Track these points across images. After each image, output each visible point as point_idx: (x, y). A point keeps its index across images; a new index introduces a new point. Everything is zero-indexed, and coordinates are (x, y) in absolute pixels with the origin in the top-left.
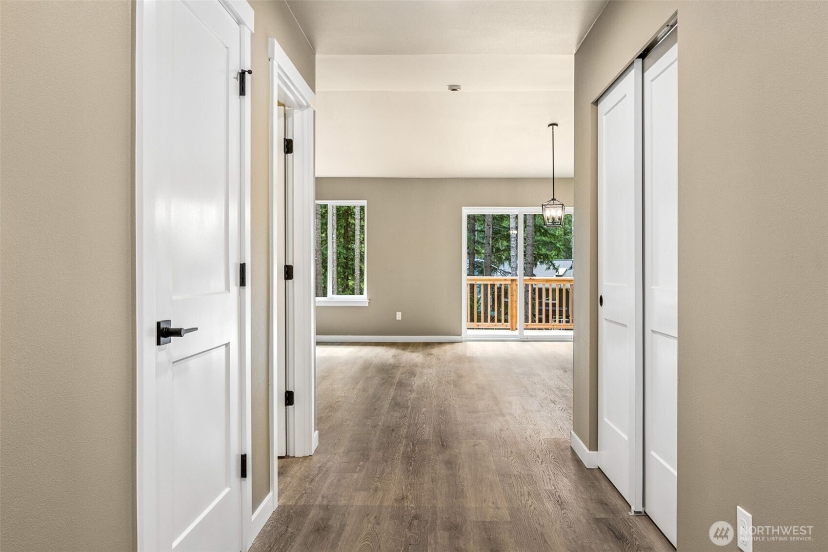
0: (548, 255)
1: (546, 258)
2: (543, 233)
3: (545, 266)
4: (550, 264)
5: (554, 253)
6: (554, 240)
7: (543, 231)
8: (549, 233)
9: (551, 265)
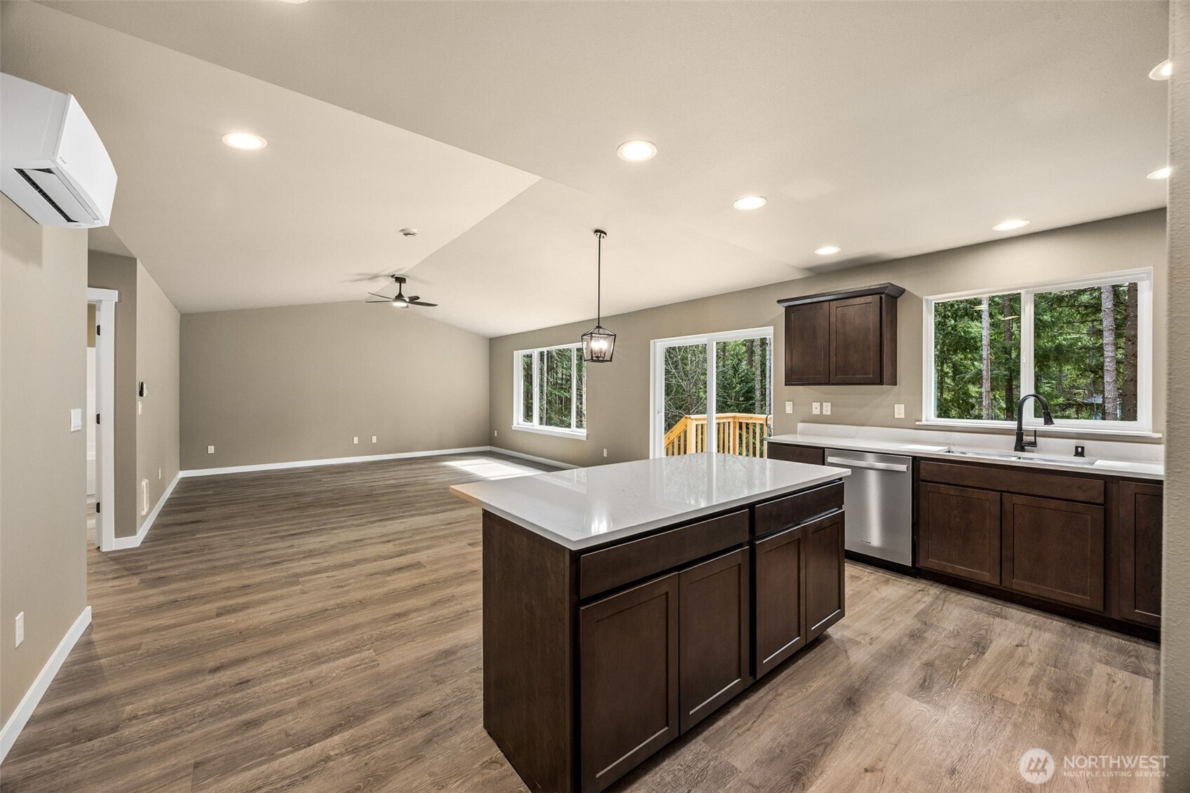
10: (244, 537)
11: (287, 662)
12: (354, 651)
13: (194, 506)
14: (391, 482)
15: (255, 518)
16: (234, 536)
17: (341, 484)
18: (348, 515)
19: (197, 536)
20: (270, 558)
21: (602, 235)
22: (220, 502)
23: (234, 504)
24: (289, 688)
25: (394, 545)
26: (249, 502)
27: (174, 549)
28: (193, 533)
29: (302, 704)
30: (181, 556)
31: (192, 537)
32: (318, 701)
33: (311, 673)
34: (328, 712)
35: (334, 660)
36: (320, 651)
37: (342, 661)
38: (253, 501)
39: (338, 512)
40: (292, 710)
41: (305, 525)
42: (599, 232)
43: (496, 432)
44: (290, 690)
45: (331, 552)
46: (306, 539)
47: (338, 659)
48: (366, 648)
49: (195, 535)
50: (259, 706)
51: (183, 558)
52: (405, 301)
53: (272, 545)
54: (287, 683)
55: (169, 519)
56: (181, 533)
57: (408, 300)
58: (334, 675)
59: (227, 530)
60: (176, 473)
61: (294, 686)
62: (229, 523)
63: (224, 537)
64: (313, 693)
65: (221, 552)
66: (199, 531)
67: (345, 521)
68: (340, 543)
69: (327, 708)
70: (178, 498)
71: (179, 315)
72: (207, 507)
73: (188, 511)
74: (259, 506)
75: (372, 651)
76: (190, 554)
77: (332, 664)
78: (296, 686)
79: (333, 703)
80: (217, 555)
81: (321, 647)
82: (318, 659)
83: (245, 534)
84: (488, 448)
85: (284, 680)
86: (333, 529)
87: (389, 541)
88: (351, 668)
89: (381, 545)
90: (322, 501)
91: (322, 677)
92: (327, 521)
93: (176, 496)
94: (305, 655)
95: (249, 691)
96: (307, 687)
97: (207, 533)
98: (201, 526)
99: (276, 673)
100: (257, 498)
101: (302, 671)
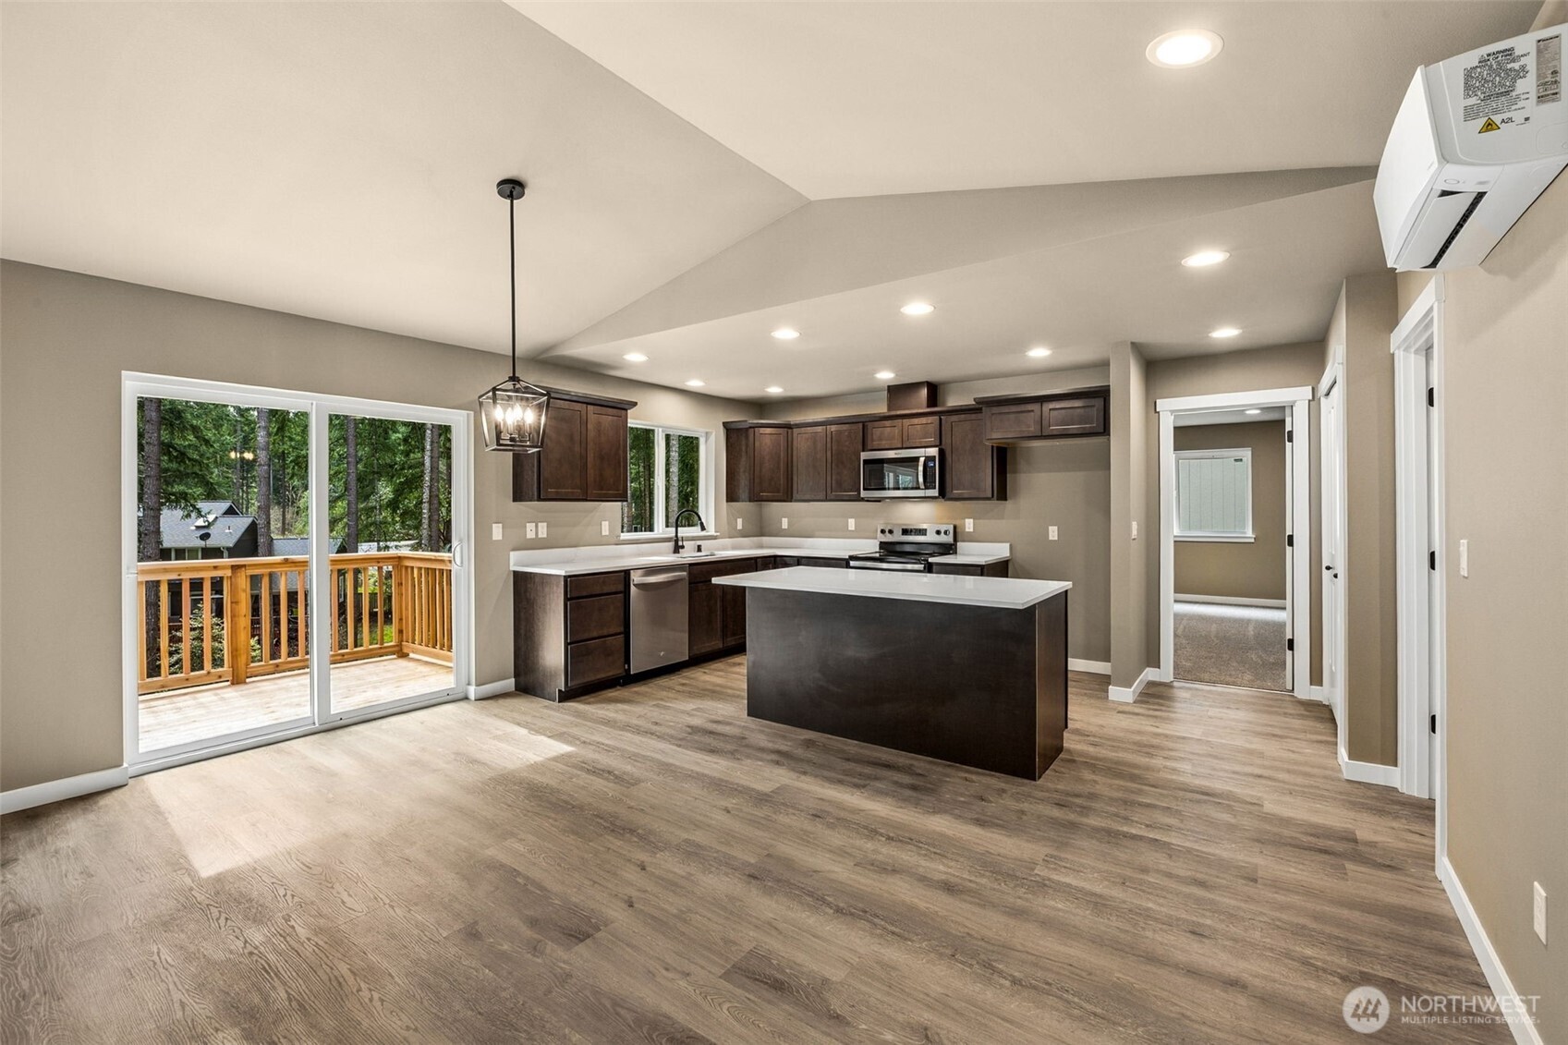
0: (186, 494)
1: (181, 500)
2: (176, 457)
3: (179, 513)
4: (191, 508)
5: (199, 491)
6: (201, 471)
7: (175, 454)
8: (188, 458)
9: (192, 511)
11: (1135, 925)
12: (1053, 885)
24: (1149, 893)
29: (1145, 870)
32: (1129, 863)
33: (1117, 893)
34: (1126, 850)
35: (1080, 890)
36: (1088, 912)
37: (1074, 883)
40: (1158, 871)
44: (1150, 891)
47: (1075, 888)
48: (1038, 879)
50: (1188, 896)
54: (1148, 899)
58: (1096, 875)
61: (1144, 891)
64: (1128, 872)
69: (1125, 853)
75: (1036, 872)
77: (1087, 886)
78: (1140, 890)
79: (1118, 853)
81: (1081, 916)
82: (1098, 904)
85: (1150, 905)
88: (1074, 870)
91: (1109, 881)
94: (1109, 919)
95: (1194, 919)
96: (1130, 882)
99: (1156, 920)
101: (1124, 902)
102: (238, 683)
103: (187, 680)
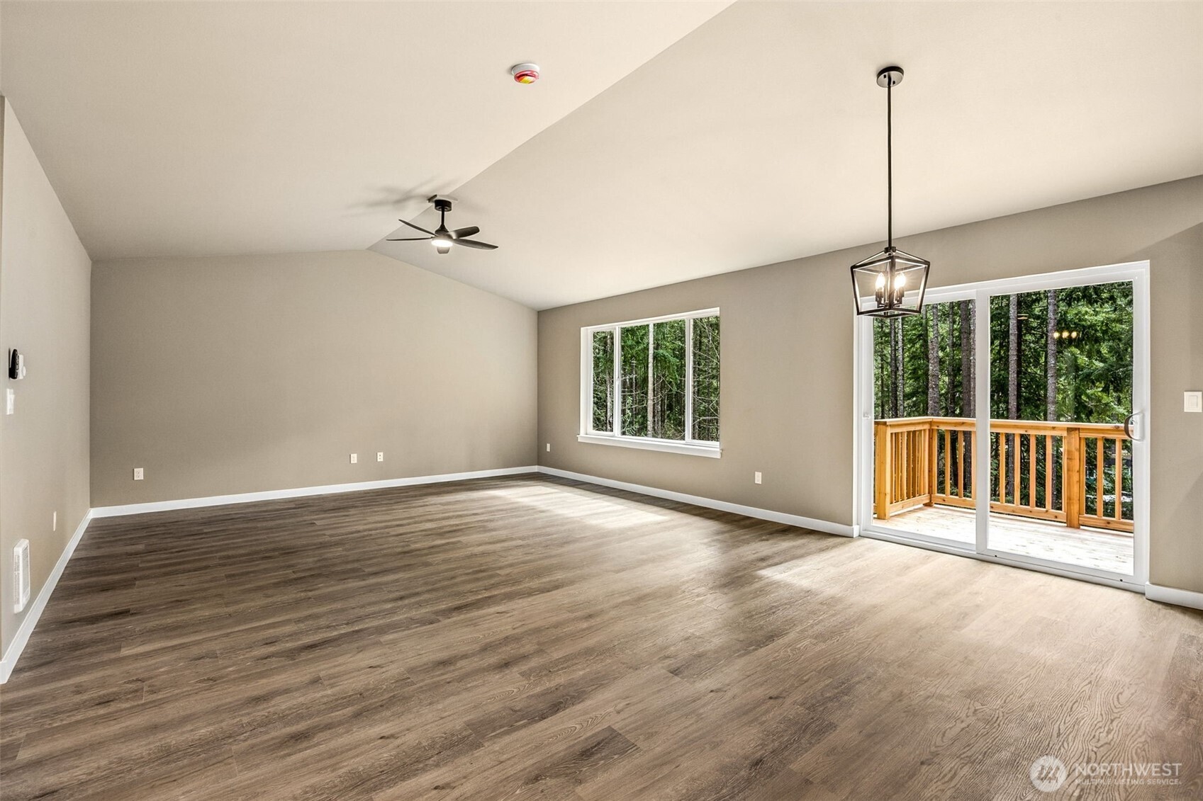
10: (212, 655)
13: (117, 577)
14: (429, 525)
15: (227, 605)
16: (196, 651)
17: (349, 529)
18: (392, 596)
19: (125, 652)
20: (283, 718)
21: (894, 74)
22: (160, 567)
23: (184, 571)
25: (523, 674)
26: (206, 567)
27: (79, 690)
28: (114, 642)
30: (92, 713)
31: (113, 656)
38: (216, 566)
39: (371, 589)
41: (323, 622)
42: (889, 72)
43: (548, 445)
45: (405, 699)
46: (341, 660)
49: (119, 648)
51: (96, 721)
52: (450, 237)
53: (277, 678)
55: (72, 607)
56: (94, 642)
57: (454, 237)
59: (180, 636)
60: (85, 513)
62: (181, 618)
63: (176, 654)
65: (176, 698)
66: (129, 638)
67: (392, 612)
68: (412, 670)
70: (87, 559)
71: (89, 263)
72: (135, 579)
73: (105, 588)
74: (228, 576)
76: (113, 707)
80: (171, 711)
83: (216, 646)
84: (535, 469)
86: (381, 630)
87: (506, 665)
89: (496, 677)
90: (334, 565)
92: (362, 612)
93: (83, 554)
97: (143, 643)
98: (131, 624)
100: (221, 558)
102: (1071, 527)
103: (1031, 512)
